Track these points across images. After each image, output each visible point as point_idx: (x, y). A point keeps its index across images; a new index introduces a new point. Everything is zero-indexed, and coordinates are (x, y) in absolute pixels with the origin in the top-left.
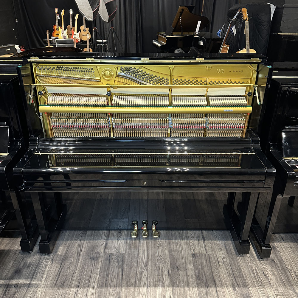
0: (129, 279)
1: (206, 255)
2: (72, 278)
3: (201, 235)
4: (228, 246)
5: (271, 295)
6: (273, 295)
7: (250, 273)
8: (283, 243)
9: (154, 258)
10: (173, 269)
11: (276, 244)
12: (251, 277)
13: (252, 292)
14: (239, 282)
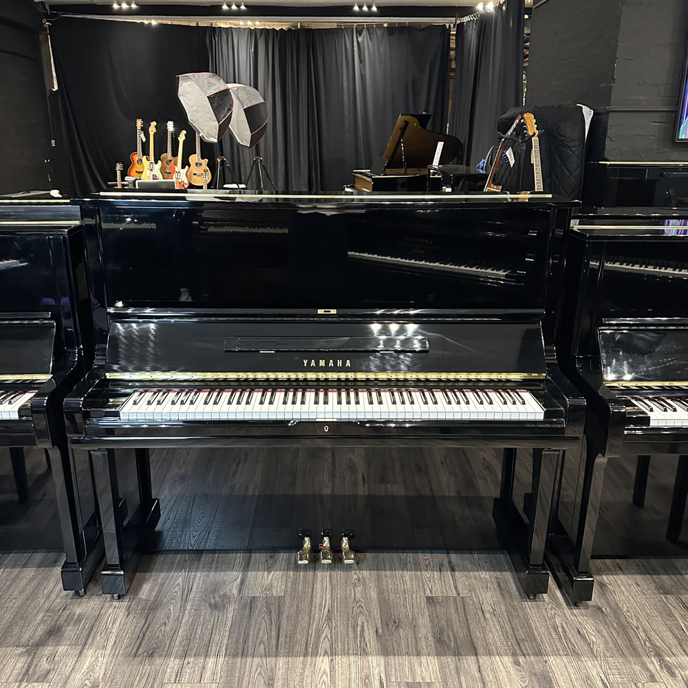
0: (291, 646)
1: (458, 600)
2: (170, 644)
3: (446, 561)
4: (503, 582)
5: (595, 673)
6: (598, 674)
7: (550, 632)
8: (622, 576)
9: (347, 604)
10: (387, 625)
11: (605, 578)
12: (552, 640)
13: (553, 668)
14: (527, 650)
